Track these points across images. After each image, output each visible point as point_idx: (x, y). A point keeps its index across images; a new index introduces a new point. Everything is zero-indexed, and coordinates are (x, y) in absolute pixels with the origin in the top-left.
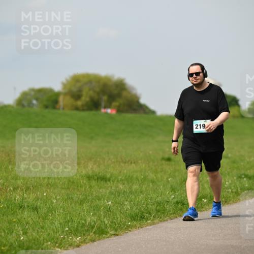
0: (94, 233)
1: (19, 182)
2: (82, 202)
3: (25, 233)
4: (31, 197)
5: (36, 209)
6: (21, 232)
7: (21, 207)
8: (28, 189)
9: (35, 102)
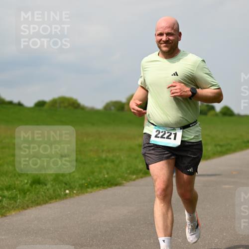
0: (143, 174)
1: (105, 148)
2: (136, 158)
3: (108, 173)
4: (110, 156)
5: (113, 161)
6: (105, 173)
7: (106, 160)
8: (109, 151)
9: (113, 108)
